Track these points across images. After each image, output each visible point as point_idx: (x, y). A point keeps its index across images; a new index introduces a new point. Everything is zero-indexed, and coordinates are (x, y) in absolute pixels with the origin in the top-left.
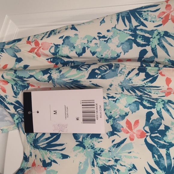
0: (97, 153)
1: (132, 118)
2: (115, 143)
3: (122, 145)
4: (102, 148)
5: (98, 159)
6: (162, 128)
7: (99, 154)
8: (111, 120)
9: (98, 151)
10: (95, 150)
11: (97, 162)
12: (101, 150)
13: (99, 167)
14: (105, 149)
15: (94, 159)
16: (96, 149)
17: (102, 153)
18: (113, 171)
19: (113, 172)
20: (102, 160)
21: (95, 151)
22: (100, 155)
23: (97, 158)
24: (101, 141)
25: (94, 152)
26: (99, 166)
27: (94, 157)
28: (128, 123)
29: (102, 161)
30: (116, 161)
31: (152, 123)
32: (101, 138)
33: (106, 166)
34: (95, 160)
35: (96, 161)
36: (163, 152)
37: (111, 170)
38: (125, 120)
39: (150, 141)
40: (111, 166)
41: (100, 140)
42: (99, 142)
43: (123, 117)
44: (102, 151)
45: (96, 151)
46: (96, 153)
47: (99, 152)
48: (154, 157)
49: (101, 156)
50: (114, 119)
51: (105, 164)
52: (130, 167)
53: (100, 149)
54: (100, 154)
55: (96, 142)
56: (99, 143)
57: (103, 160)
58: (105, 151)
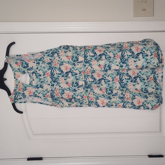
1: (48, 72)
6: (53, 74)
28: (47, 73)
36: (53, 78)
39: (51, 77)
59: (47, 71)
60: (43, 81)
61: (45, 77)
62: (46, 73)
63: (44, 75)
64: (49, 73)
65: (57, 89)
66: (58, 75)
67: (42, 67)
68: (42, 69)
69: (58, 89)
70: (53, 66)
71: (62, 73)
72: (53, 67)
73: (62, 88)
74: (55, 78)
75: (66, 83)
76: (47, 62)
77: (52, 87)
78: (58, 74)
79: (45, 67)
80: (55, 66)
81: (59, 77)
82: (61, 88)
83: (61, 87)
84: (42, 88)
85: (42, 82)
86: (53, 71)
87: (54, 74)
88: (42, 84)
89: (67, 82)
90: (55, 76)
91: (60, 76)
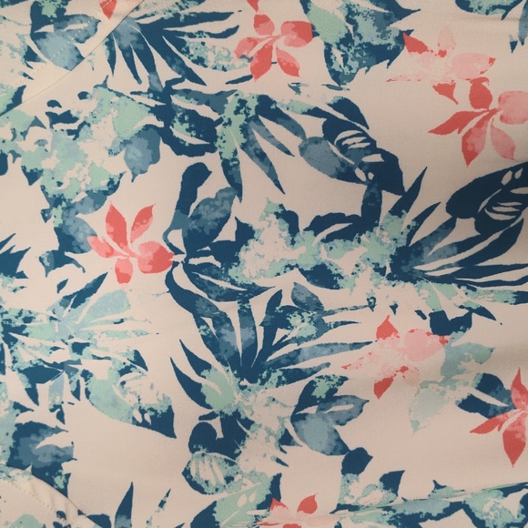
0: (13, 325)
2: (67, 291)
3: (92, 300)
4: (26, 308)
5: (18, 345)
7: (20, 330)
8: (57, 212)
9: (13, 319)
10: (5, 317)
11: (14, 354)
12: (23, 316)
13: (20, 371)
14: (37, 314)
15: (6, 346)
16: (7, 313)
17: (27, 324)
18: (70, 377)
19: (71, 382)
20: (29, 347)
21: (6, 320)
22: (24, 332)
23: (15, 340)
24: (22, 287)
25: (2, 323)
26: (22, 369)
27: (3, 339)
29: (30, 350)
30: (78, 348)
31: (197, 217)
32: (22, 275)
33: (46, 366)
34: (10, 347)
35: (12, 352)
37: (64, 375)
38: (105, 209)
40: (62, 365)
41: (17, 282)
42: (14, 291)
43: (98, 198)
44: (28, 320)
45: (10, 321)
46: (9, 326)
47: (19, 323)
48: (200, 323)
49: (27, 335)
50: (70, 207)
51: (40, 360)
52: (126, 360)
53: (20, 313)
54: (23, 327)
55: (7, 289)
56: (17, 292)
57: (34, 348)
58: (38, 318)
59: (113, 186)
60: (64, 355)
61: (80, 297)
62: (95, 221)
63: (67, 247)
64: (145, 216)
65: (309, 505)
66: (311, 250)
67: (34, 105)
68: (27, 146)
69: (326, 502)
70: (214, 82)
71: (389, 200)
72: (217, 101)
73: (392, 481)
74: (259, 306)
75: (470, 404)
76: (108, 25)
77: (210, 467)
78: (318, 224)
79: (81, 109)
80: (250, 91)
81: (323, 276)
82: (380, 496)
83: (373, 473)
84: (49, 472)
85: (38, 374)
86: (214, 184)
87: (245, 233)
88: (42, 414)
89: (489, 383)
90: (254, 265)
91: (344, 258)
